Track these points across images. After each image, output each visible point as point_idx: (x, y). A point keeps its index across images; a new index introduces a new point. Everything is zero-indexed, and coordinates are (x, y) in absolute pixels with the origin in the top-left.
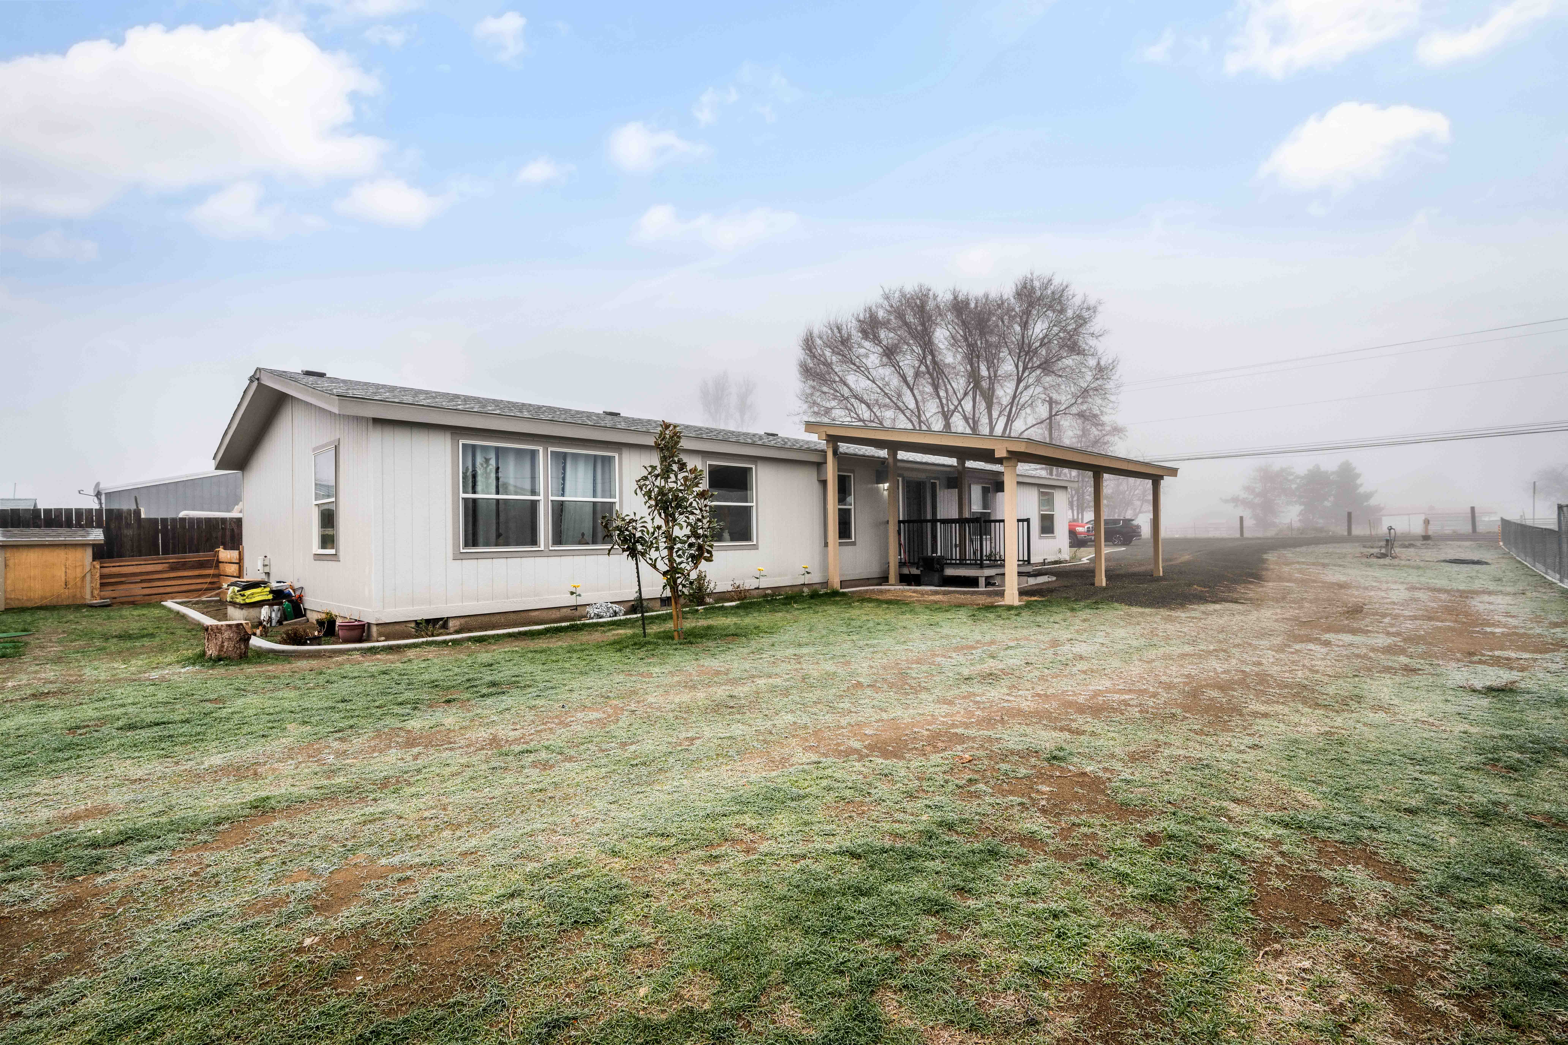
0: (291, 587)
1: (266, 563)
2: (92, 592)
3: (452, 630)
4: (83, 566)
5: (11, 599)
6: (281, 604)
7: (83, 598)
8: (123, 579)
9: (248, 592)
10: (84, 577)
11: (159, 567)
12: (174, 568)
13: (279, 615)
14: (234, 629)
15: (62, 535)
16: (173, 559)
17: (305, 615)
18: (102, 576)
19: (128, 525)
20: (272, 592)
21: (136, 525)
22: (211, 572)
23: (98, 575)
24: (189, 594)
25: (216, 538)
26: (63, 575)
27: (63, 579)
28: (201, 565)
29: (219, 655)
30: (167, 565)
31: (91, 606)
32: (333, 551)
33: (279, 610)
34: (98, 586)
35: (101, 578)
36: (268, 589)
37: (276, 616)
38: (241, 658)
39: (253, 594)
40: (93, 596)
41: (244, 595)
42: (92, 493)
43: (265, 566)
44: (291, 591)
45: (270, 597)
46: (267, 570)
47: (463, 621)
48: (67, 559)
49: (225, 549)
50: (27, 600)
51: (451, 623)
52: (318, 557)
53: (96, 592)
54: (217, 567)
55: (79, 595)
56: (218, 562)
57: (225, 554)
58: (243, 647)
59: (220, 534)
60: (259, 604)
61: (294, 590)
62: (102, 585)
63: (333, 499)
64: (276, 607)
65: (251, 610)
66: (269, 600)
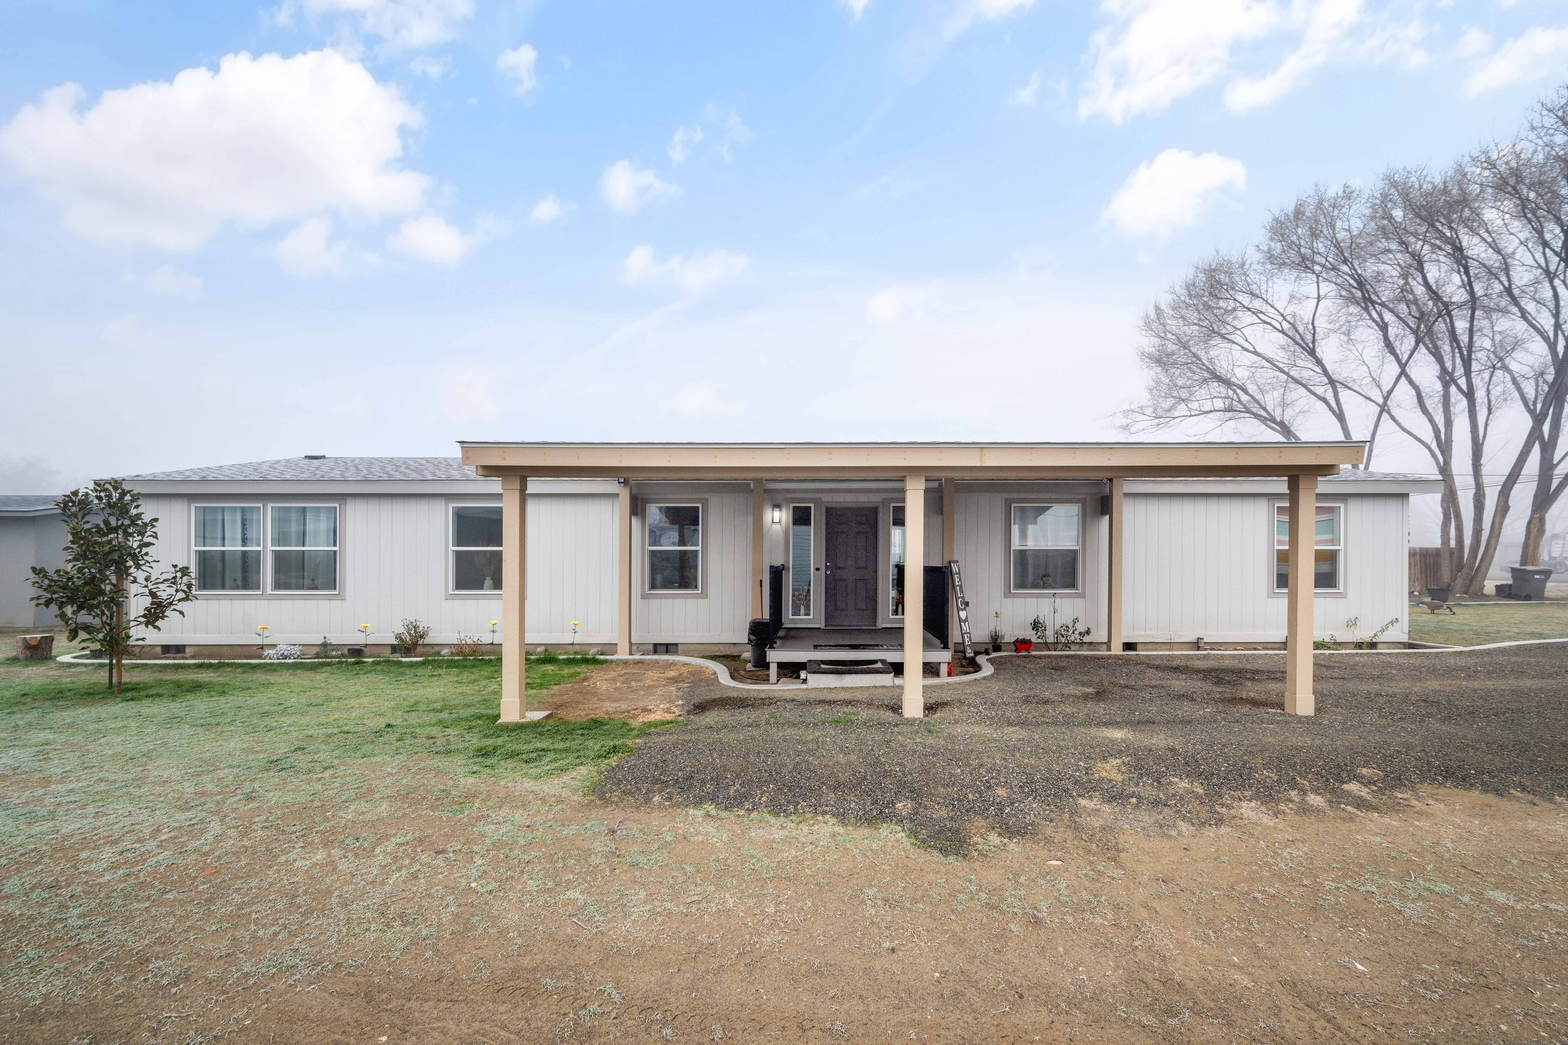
3: (188, 655)
47: (196, 648)
51: (187, 650)
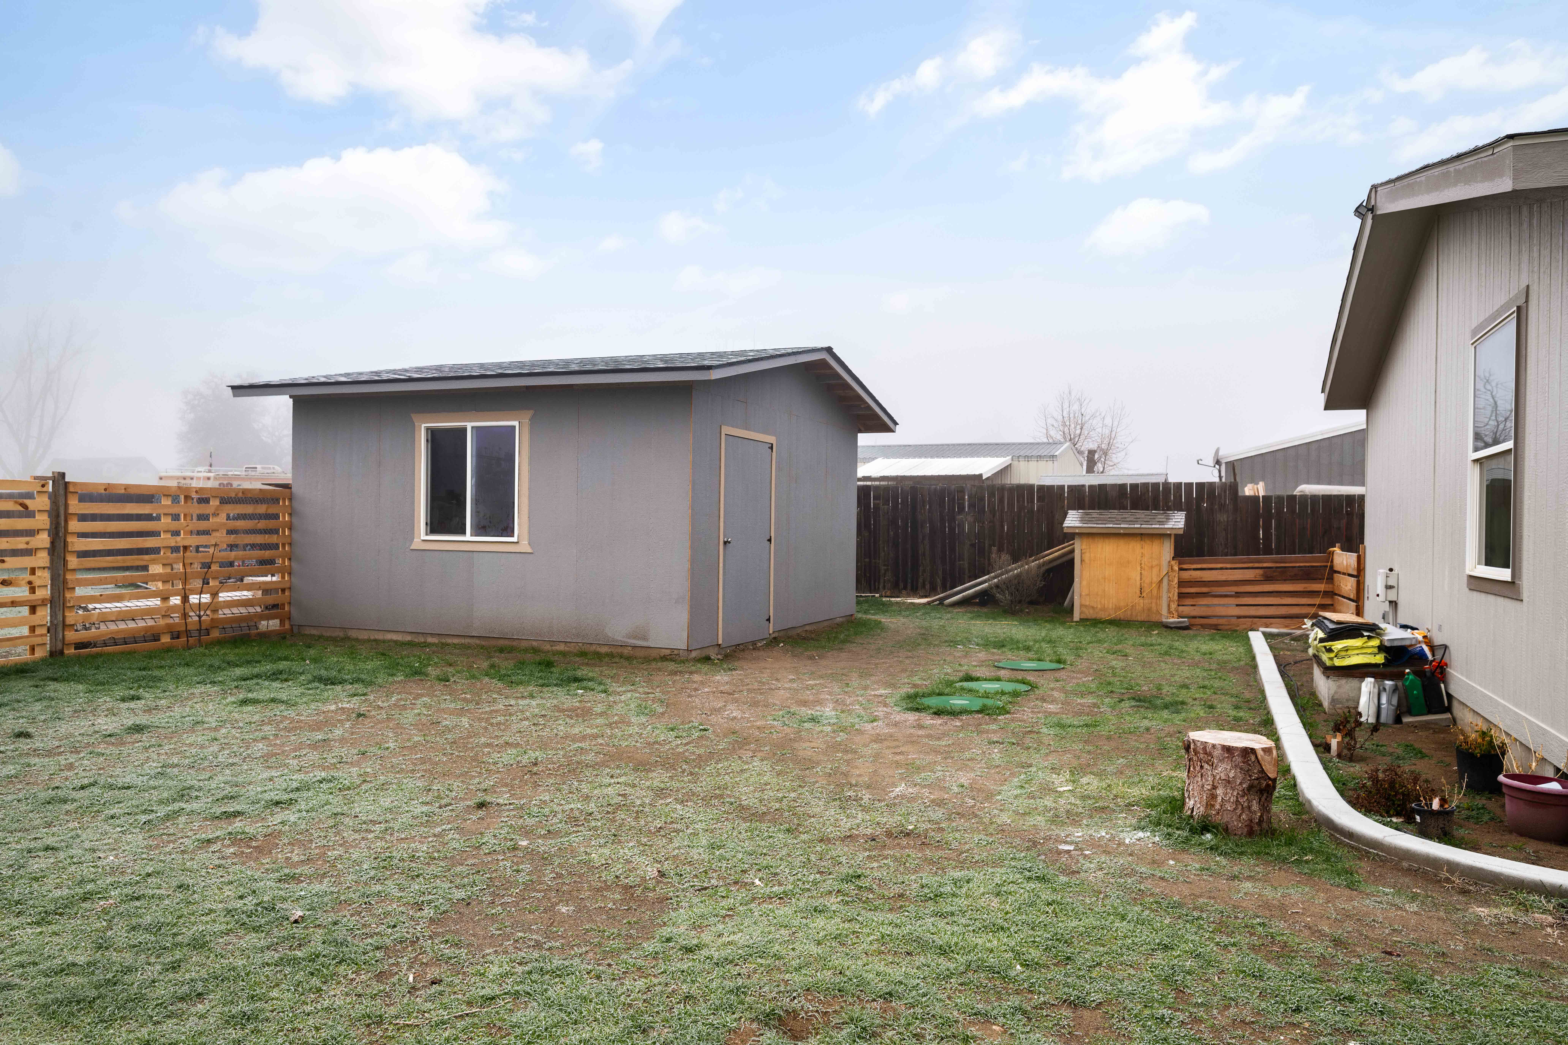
0: (1427, 640)
1: (1390, 584)
2: (1169, 606)
4: (1159, 566)
5: (1086, 606)
6: (1400, 676)
7: (1159, 613)
8: (1205, 590)
9: (1338, 645)
10: (1161, 581)
11: (1250, 575)
12: (1268, 578)
13: (1395, 701)
14: (1238, 759)
15: (1139, 520)
16: (1269, 562)
17: (1449, 709)
18: (1181, 583)
19: (1222, 507)
20: (1382, 648)
21: (1231, 507)
22: (1320, 587)
23: (1176, 580)
24: (1288, 621)
25: (1339, 528)
26: (1138, 578)
27: (1138, 583)
28: (1308, 575)
29: (1205, 816)
30: (1260, 572)
31: (1167, 627)
32: (1504, 574)
33: (1395, 689)
34: (1176, 597)
35: (1179, 587)
36: (1375, 642)
37: (1389, 701)
38: (1251, 833)
39: (1346, 649)
40: (1170, 612)
41: (1330, 650)
42: (1212, 464)
43: (1389, 587)
44: (1426, 649)
45: (1380, 659)
46: (1392, 596)
48: (1143, 555)
49: (1343, 549)
50: (1101, 610)
52: (1477, 584)
53: (1174, 606)
54: (1330, 579)
55: (1154, 608)
56: (1333, 571)
57: (1343, 559)
58: (1255, 806)
59: (1344, 522)
60: (1358, 672)
61: (1432, 648)
62: (1181, 596)
63: (1509, 445)
64: (1388, 683)
65: (1343, 681)
66: (1376, 665)
